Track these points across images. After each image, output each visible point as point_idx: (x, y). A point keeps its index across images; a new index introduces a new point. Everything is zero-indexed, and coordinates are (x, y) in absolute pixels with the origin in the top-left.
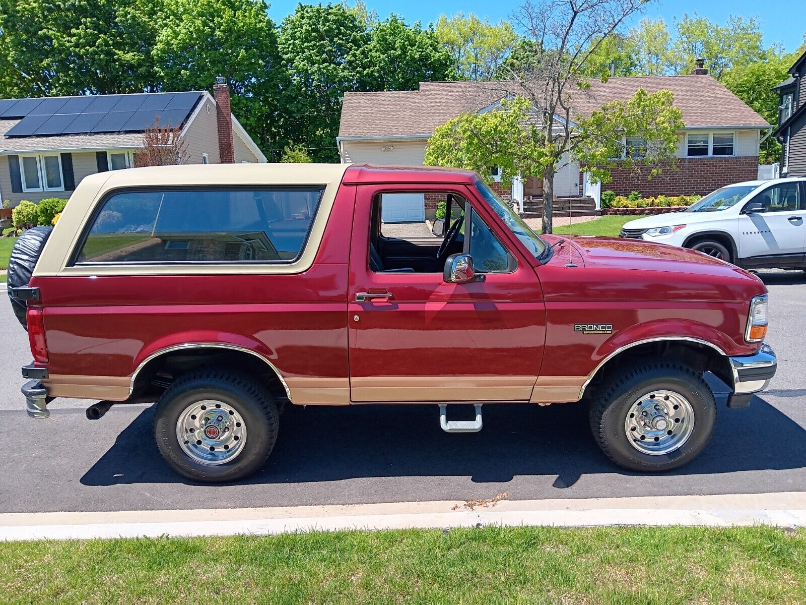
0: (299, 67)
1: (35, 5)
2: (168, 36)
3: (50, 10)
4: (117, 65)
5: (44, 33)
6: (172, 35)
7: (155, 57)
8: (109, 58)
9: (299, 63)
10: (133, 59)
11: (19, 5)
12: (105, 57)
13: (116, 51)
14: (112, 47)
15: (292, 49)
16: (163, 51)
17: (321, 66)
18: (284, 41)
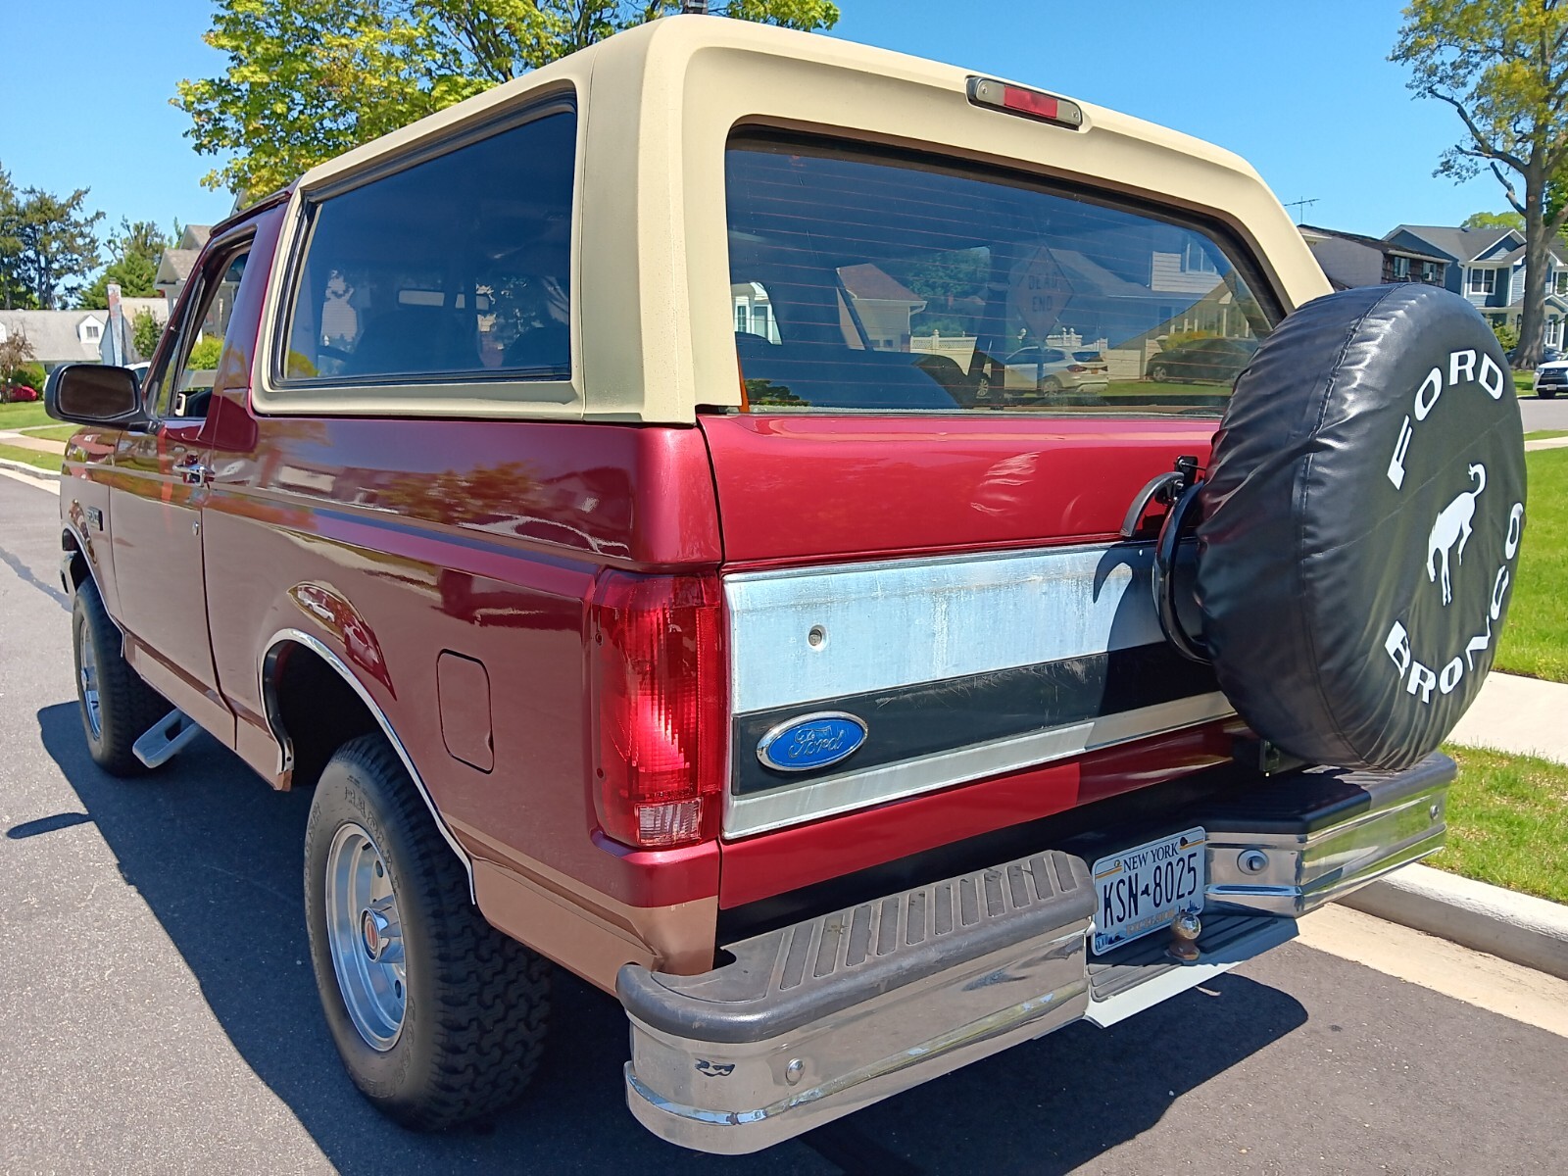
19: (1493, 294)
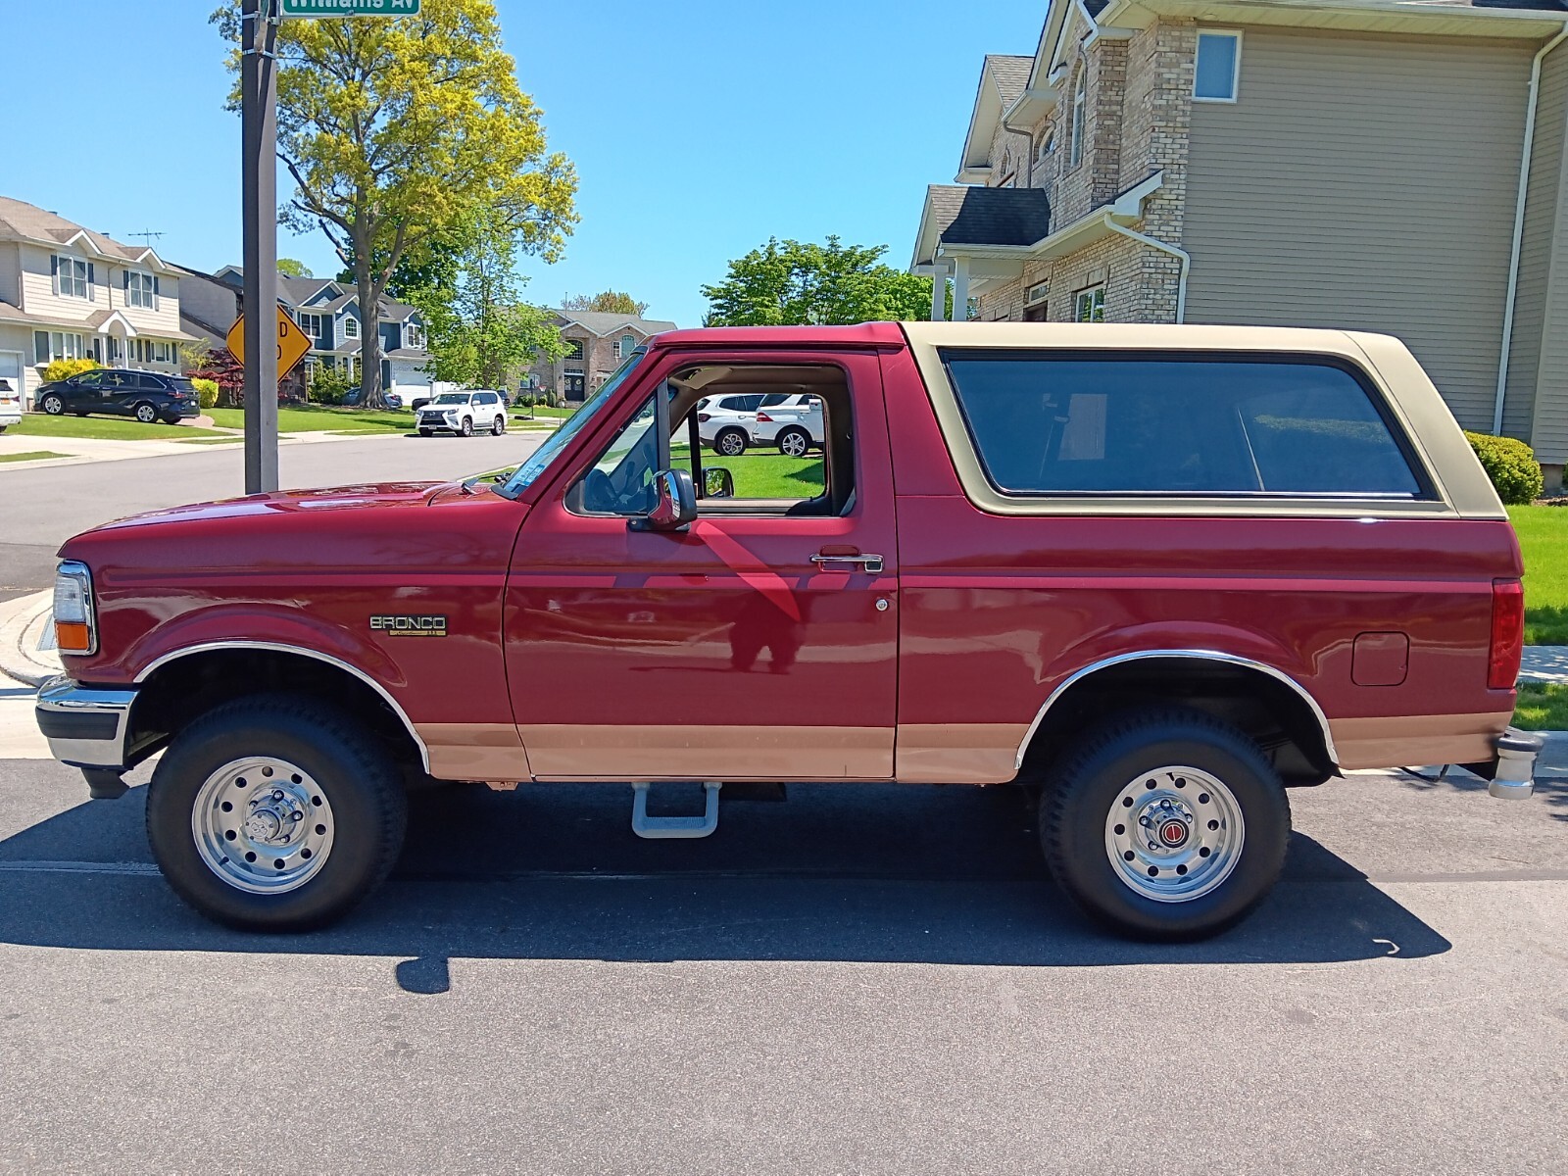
19: (320, 338)
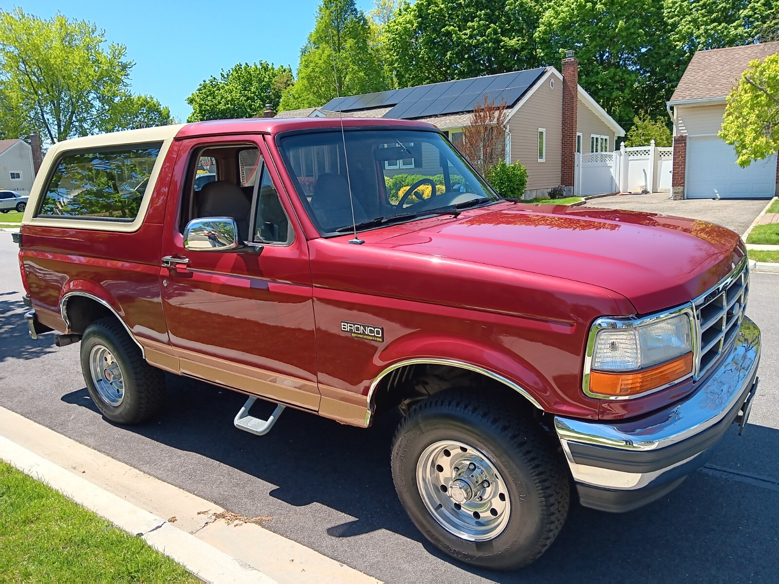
0: (683, 31)
1: (442, 6)
2: (551, 17)
3: (453, 9)
4: (502, 51)
5: (447, 30)
6: (554, 15)
7: (537, 39)
8: (496, 45)
9: (684, 27)
10: (518, 44)
11: (430, 9)
12: (493, 45)
13: (503, 38)
14: (500, 35)
15: (678, 12)
16: (545, 33)
17: (709, 27)
18: (671, 5)
